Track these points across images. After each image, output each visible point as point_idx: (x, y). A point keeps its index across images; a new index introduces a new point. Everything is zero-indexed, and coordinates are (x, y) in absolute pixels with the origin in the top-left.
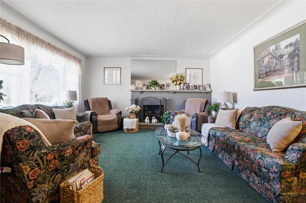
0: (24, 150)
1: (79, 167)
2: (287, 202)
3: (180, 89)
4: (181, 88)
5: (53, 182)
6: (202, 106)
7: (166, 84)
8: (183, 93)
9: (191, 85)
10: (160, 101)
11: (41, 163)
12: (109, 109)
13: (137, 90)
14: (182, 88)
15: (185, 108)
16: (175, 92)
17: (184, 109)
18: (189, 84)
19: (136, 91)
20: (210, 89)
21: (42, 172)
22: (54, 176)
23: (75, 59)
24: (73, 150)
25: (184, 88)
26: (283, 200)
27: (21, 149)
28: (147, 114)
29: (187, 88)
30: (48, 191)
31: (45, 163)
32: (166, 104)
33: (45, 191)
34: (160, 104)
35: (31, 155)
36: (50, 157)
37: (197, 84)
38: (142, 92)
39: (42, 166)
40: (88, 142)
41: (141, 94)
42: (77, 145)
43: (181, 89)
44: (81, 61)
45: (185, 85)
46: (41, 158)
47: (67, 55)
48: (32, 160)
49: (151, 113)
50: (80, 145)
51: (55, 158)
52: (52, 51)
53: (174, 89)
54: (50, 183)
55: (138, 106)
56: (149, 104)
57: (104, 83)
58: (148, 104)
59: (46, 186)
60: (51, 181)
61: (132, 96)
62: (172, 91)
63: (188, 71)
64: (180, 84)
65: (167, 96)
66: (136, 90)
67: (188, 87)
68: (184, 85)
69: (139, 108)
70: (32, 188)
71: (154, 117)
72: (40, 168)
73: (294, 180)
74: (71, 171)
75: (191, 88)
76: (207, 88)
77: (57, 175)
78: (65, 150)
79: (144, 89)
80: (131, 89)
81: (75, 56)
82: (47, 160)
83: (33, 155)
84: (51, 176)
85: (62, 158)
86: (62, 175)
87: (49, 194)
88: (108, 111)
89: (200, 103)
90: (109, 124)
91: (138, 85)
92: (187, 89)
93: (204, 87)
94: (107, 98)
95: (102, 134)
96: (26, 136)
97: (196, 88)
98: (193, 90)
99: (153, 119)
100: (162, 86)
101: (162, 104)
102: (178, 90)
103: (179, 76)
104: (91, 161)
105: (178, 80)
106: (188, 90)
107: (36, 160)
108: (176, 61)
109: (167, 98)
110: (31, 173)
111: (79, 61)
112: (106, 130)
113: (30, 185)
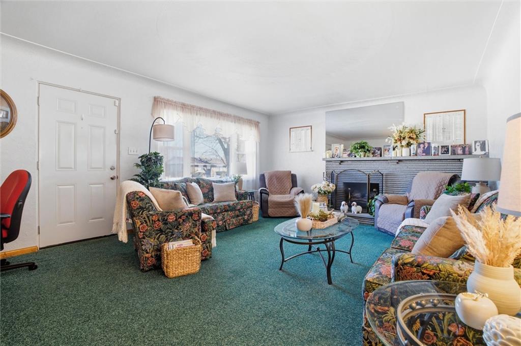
0: (136, 208)
1: (184, 235)
2: (373, 344)
3: (410, 155)
4: (412, 152)
5: (158, 239)
6: (441, 188)
7: (384, 146)
8: (417, 162)
9: (433, 145)
10: (367, 176)
11: (148, 221)
12: (291, 187)
13: (333, 159)
14: (415, 152)
15: (412, 191)
16: (400, 160)
17: (409, 192)
18: (429, 144)
19: (331, 161)
20: (483, 153)
21: (149, 228)
22: (158, 235)
23: (250, 122)
24: (176, 217)
25: (419, 151)
26: (368, 338)
27: (134, 207)
28: (351, 197)
29: (424, 152)
30: (154, 245)
31: (151, 222)
32: (382, 181)
33: (151, 244)
34: (367, 182)
35: (141, 213)
36: (155, 218)
37: (449, 143)
38: (342, 161)
39: (148, 224)
40: (193, 214)
41: (340, 164)
42: (181, 214)
43: (412, 154)
44: (258, 123)
45: (422, 146)
46: (148, 217)
47: (238, 120)
48: (142, 217)
49: (359, 197)
50: (184, 215)
51: (158, 220)
52: (217, 119)
53: (398, 156)
54: (156, 240)
55: (331, 185)
56: (353, 182)
57: (290, 149)
58: (351, 182)
59: (152, 240)
60: (156, 238)
61: (327, 168)
62: (392, 159)
63: (429, 119)
64: (409, 145)
65: (384, 168)
66: (331, 159)
67: (427, 151)
68: (419, 147)
69: (332, 187)
70: (142, 238)
71: (354, 203)
72: (147, 225)
73: (389, 312)
74: (176, 237)
75: (433, 152)
76: (476, 150)
77: (161, 235)
78: (168, 216)
79: (345, 157)
80: (324, 157)
81: (249, 118)
82: (152, 220)
83: (142, 214)
84: (157, 234)
85: (165, 222)
86: (166, 237)
87: (155, 248)
88: (289, 189)
89: (438, 182)
90: (283, 207)
91: (335, 151)
92: (424, 154)
93: (467, 149)
94: (290, 172)
95: (273, 219)
96: (137, 198)
97: (447, 152)
98: (438, 155)
99: (353, 205)
100: (377, 151)
101: (371, 182)
102: (405, 157)
103: (407, 130)
104: (201, 234)
105: (404, 138)
106: (426, 155)
107: (144, 218)
108: (403, 102)
109: (384, 172)
110: (141, 226)
111: (255, 124)
112: (279, 215)
113: (141, 235)
